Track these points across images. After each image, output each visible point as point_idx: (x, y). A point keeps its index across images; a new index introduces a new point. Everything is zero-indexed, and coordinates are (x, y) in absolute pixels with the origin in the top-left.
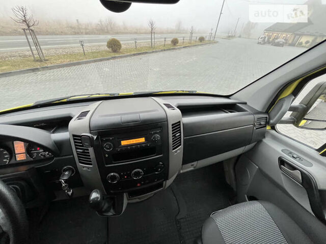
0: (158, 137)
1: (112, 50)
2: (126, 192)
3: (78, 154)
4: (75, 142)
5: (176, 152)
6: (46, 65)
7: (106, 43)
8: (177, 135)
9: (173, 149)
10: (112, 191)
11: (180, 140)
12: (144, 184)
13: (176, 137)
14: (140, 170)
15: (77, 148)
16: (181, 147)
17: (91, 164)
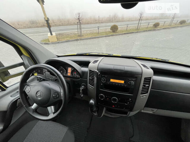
0: (133, 83)
1: (113, 31)
2: (105, 107)
3: (89, 79)
4: (90, 73)
5: (143, 96)
6: (81, 38)
7: (110, 27)
8: (146, 86)
9: (141, 94)
10: (99, 104)
11: (148, 90)
12: (117, 107)
13: (145, 86)
14: (117, 99)
15: (89, 77)
16: (147, 94)
17: (94, 86)
